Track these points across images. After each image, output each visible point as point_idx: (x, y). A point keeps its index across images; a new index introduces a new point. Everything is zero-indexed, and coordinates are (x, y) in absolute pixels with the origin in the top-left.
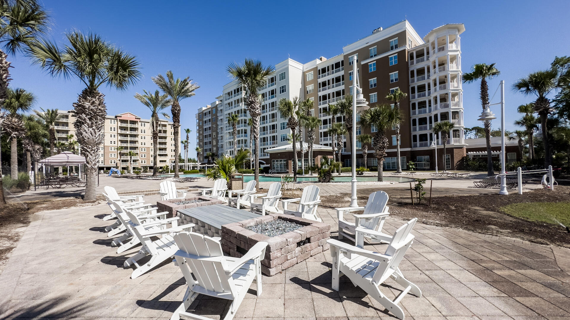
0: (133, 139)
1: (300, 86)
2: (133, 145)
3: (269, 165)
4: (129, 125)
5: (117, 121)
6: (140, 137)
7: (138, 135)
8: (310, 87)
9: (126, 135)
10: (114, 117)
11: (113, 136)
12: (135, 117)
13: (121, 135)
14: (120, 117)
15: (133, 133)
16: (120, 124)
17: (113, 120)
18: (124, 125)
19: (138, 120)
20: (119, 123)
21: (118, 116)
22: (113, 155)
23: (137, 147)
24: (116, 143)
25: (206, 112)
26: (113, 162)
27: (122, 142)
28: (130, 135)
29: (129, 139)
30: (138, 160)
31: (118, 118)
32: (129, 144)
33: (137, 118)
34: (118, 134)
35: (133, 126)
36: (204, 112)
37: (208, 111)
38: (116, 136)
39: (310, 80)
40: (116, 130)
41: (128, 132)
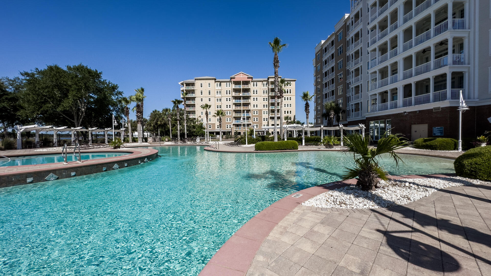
2: (246, 108)
4: (242, 87)
6: (252, 98)
7: (250, 96)
9: (239, 98)
10: (228, 80)
11: (228, 100)
12: (247, 77)
15: (246, 94)
16: (234, 86)
17: (228, 83)
21: (232, 78)
23: (250, 110)
25: (326, 45)
26: (229, 127)
27: (236, 105)
28: (243, 97)
29: (242, 101)
30: (251, 124)
32: (242, 107)
33: (250, 78)
34: (232, 97)
35: (246, 87)
36: (324, 48)
37: (330, 42)
40: (231, 93)
41: (241, 94)
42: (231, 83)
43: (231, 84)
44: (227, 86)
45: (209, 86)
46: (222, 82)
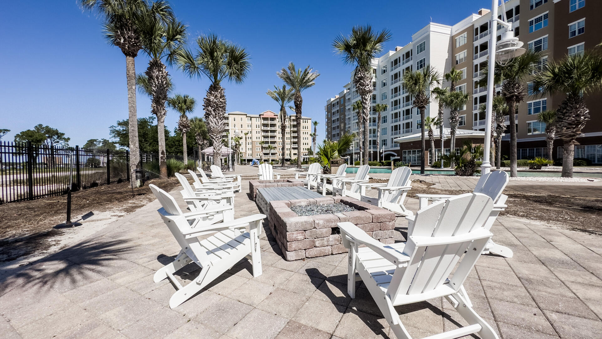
0: (272, 134)
1: (446, 55)
2: (272, 140)
3: (399, 158)
4: (269, 122)
5: (261, 119)
6: (277, 132)
7: (276, 130)
8: (461, 55)
9: (267, 131)
10: (258, 116)
11: (258, 132)
12: (273, 114)
13: (264, 131)
14: (263, 115)
15: (273, 129)
16: (263, 122)
17: (258, 119)
18: (266, 122)
19: (276, 117)
20: (262, 120)
21: (261, 115)
22: (258, 149)
23: (276, 142)
24: (260, 138)
25: (334, 103)
26: (258, 155)
27: (265, 137)
28: (270, 130)
29: (269, 134)
30: (276, 153)
31: (262, 116)
32: (269, 139)
33: (276, 115)
34: (261, 130)
35: (273, 122)
36: (332, 104)
37: (336, 101)
38: (260, 132)
39: (461, 45)
40: (260, 127)
41: (269, 128)
44: (256, 121)
46: (253, 117)
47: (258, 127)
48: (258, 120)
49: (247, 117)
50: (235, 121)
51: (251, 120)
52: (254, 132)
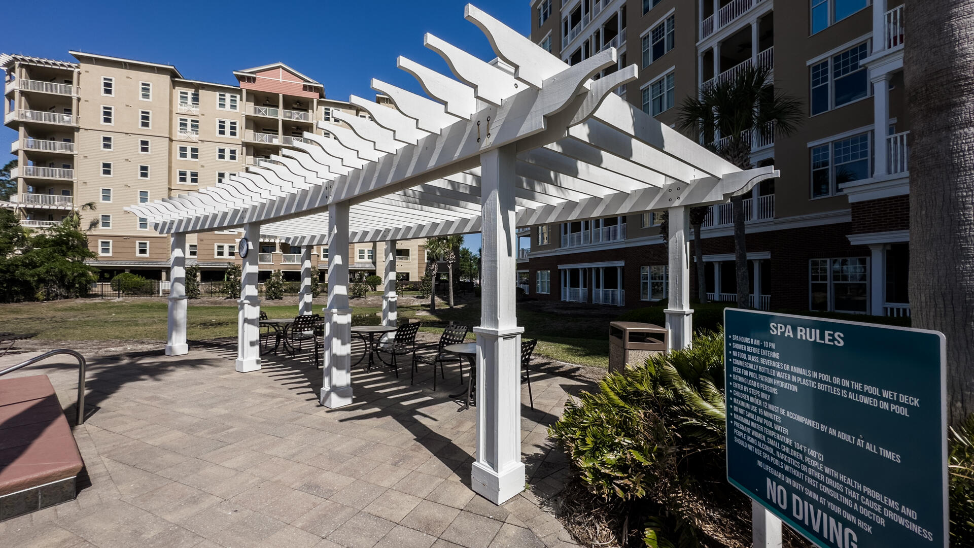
4: (281, 114)
11: (227, 154)
12: (302, 83)
16: (250, 109)
17: (228, 96)
18: (264, 113)
19: (315, 96)
20: (249, 105)
26: (226, 250)
31: (243, 86)
34: (244, 145)
40: (238, 130)
41: (278, 140)
42: (238, 96)
43: (241, 100)
44: (222, 105)
45: (146, 96)
46: (204, 87)
47: (228, 130)
48: (228, 102)
49: (175, 84)
50: (108, 92)
51: (196, 98)
52: (208, 152)
